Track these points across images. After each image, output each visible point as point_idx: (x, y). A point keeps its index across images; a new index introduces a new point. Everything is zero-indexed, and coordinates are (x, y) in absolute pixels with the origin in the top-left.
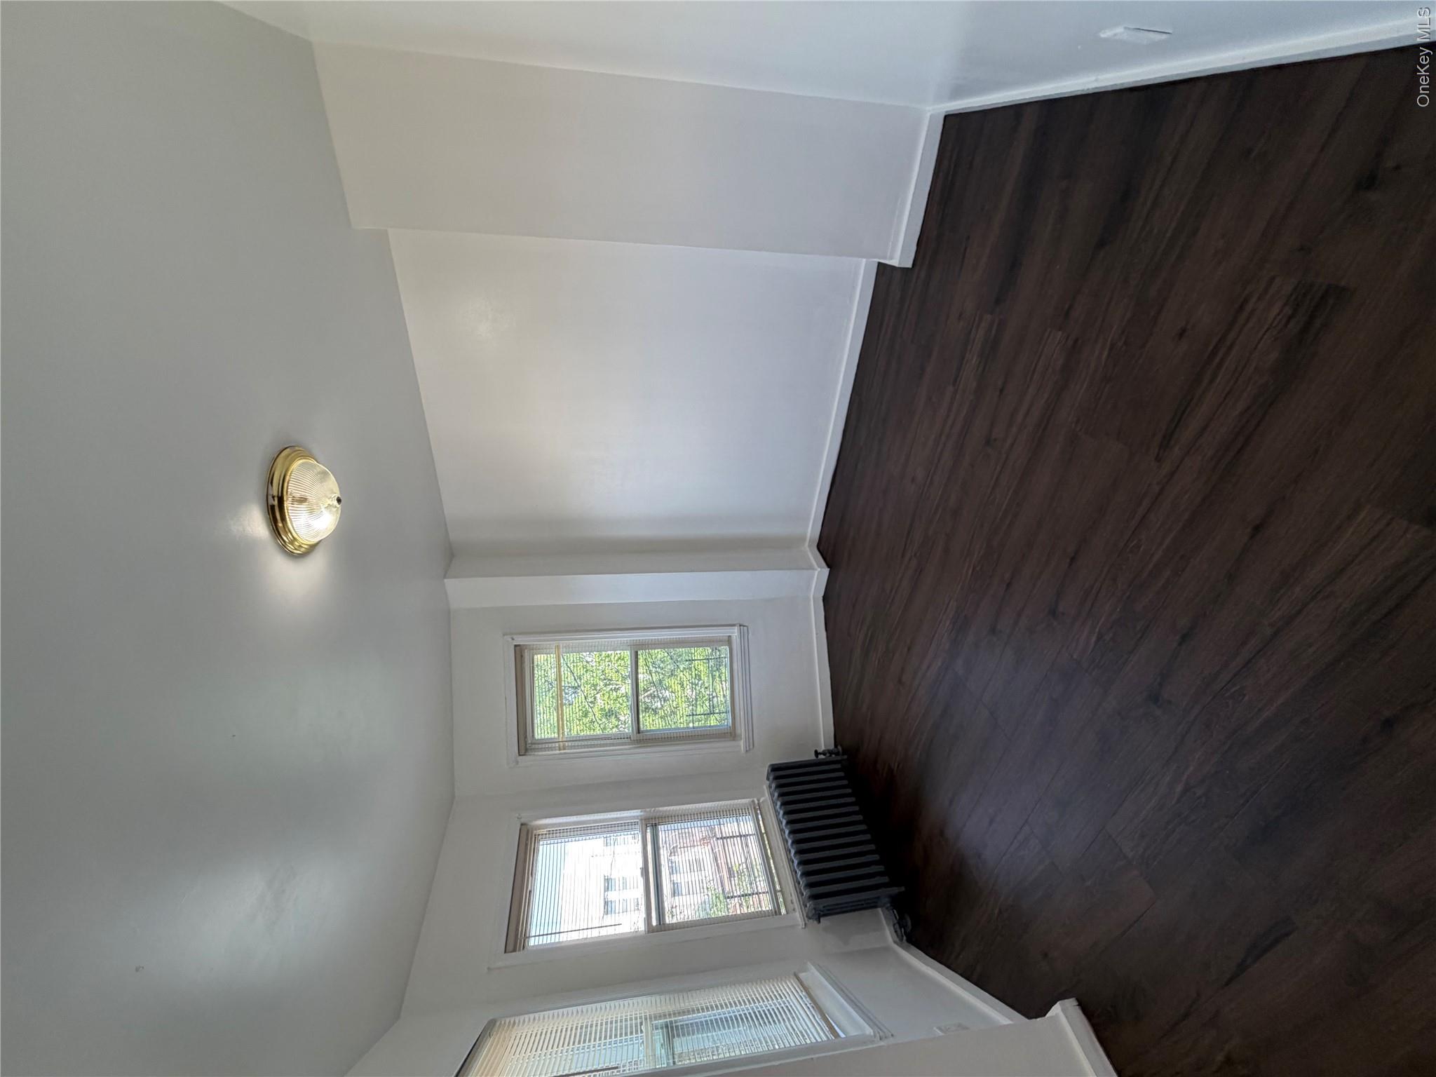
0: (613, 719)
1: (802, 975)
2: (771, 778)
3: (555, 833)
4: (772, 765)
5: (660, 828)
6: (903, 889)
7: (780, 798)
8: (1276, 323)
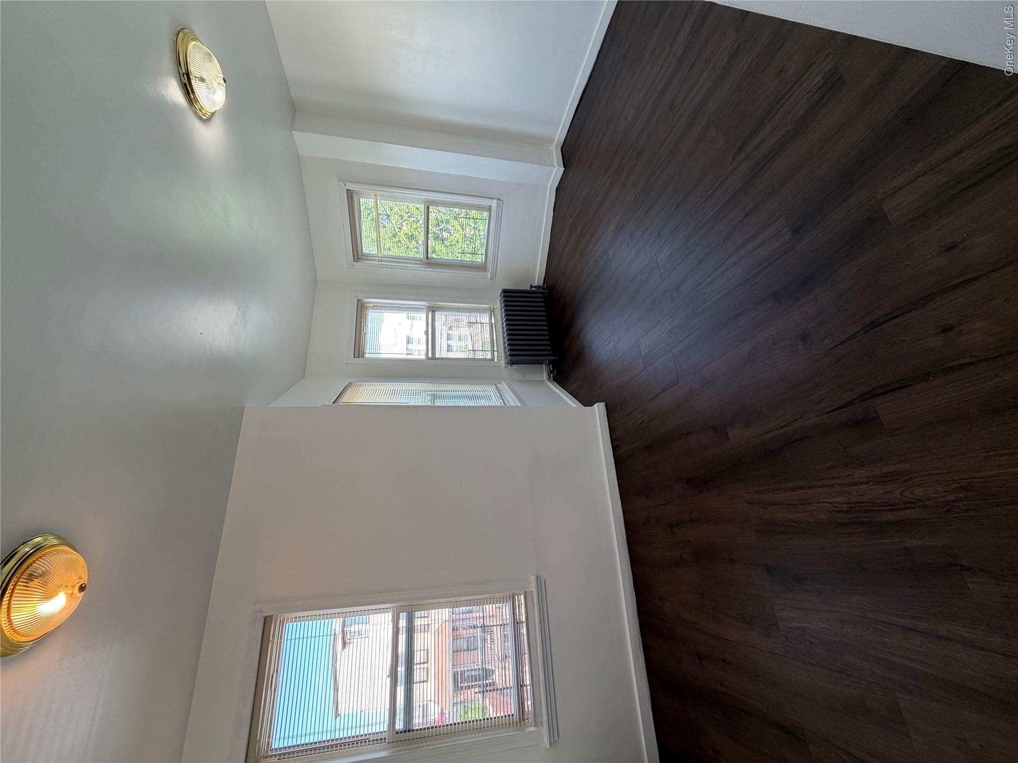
0: (414, 242)
1: (498, 385)
2: (502, 296)
3: (376, 307)
4: (504, 289)
5: (437, 313)
6: (557, 358)
7: (505, 307)
8: (813, 90)
